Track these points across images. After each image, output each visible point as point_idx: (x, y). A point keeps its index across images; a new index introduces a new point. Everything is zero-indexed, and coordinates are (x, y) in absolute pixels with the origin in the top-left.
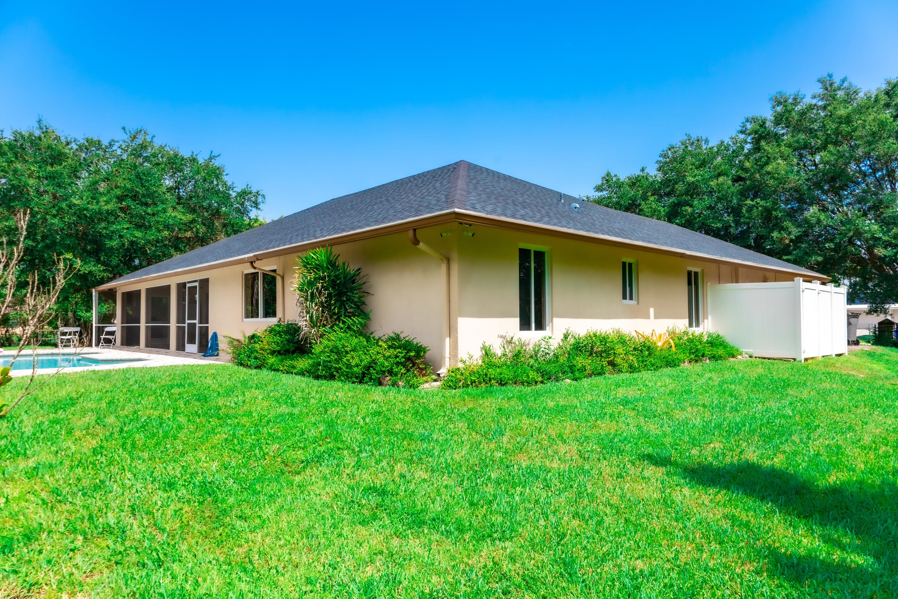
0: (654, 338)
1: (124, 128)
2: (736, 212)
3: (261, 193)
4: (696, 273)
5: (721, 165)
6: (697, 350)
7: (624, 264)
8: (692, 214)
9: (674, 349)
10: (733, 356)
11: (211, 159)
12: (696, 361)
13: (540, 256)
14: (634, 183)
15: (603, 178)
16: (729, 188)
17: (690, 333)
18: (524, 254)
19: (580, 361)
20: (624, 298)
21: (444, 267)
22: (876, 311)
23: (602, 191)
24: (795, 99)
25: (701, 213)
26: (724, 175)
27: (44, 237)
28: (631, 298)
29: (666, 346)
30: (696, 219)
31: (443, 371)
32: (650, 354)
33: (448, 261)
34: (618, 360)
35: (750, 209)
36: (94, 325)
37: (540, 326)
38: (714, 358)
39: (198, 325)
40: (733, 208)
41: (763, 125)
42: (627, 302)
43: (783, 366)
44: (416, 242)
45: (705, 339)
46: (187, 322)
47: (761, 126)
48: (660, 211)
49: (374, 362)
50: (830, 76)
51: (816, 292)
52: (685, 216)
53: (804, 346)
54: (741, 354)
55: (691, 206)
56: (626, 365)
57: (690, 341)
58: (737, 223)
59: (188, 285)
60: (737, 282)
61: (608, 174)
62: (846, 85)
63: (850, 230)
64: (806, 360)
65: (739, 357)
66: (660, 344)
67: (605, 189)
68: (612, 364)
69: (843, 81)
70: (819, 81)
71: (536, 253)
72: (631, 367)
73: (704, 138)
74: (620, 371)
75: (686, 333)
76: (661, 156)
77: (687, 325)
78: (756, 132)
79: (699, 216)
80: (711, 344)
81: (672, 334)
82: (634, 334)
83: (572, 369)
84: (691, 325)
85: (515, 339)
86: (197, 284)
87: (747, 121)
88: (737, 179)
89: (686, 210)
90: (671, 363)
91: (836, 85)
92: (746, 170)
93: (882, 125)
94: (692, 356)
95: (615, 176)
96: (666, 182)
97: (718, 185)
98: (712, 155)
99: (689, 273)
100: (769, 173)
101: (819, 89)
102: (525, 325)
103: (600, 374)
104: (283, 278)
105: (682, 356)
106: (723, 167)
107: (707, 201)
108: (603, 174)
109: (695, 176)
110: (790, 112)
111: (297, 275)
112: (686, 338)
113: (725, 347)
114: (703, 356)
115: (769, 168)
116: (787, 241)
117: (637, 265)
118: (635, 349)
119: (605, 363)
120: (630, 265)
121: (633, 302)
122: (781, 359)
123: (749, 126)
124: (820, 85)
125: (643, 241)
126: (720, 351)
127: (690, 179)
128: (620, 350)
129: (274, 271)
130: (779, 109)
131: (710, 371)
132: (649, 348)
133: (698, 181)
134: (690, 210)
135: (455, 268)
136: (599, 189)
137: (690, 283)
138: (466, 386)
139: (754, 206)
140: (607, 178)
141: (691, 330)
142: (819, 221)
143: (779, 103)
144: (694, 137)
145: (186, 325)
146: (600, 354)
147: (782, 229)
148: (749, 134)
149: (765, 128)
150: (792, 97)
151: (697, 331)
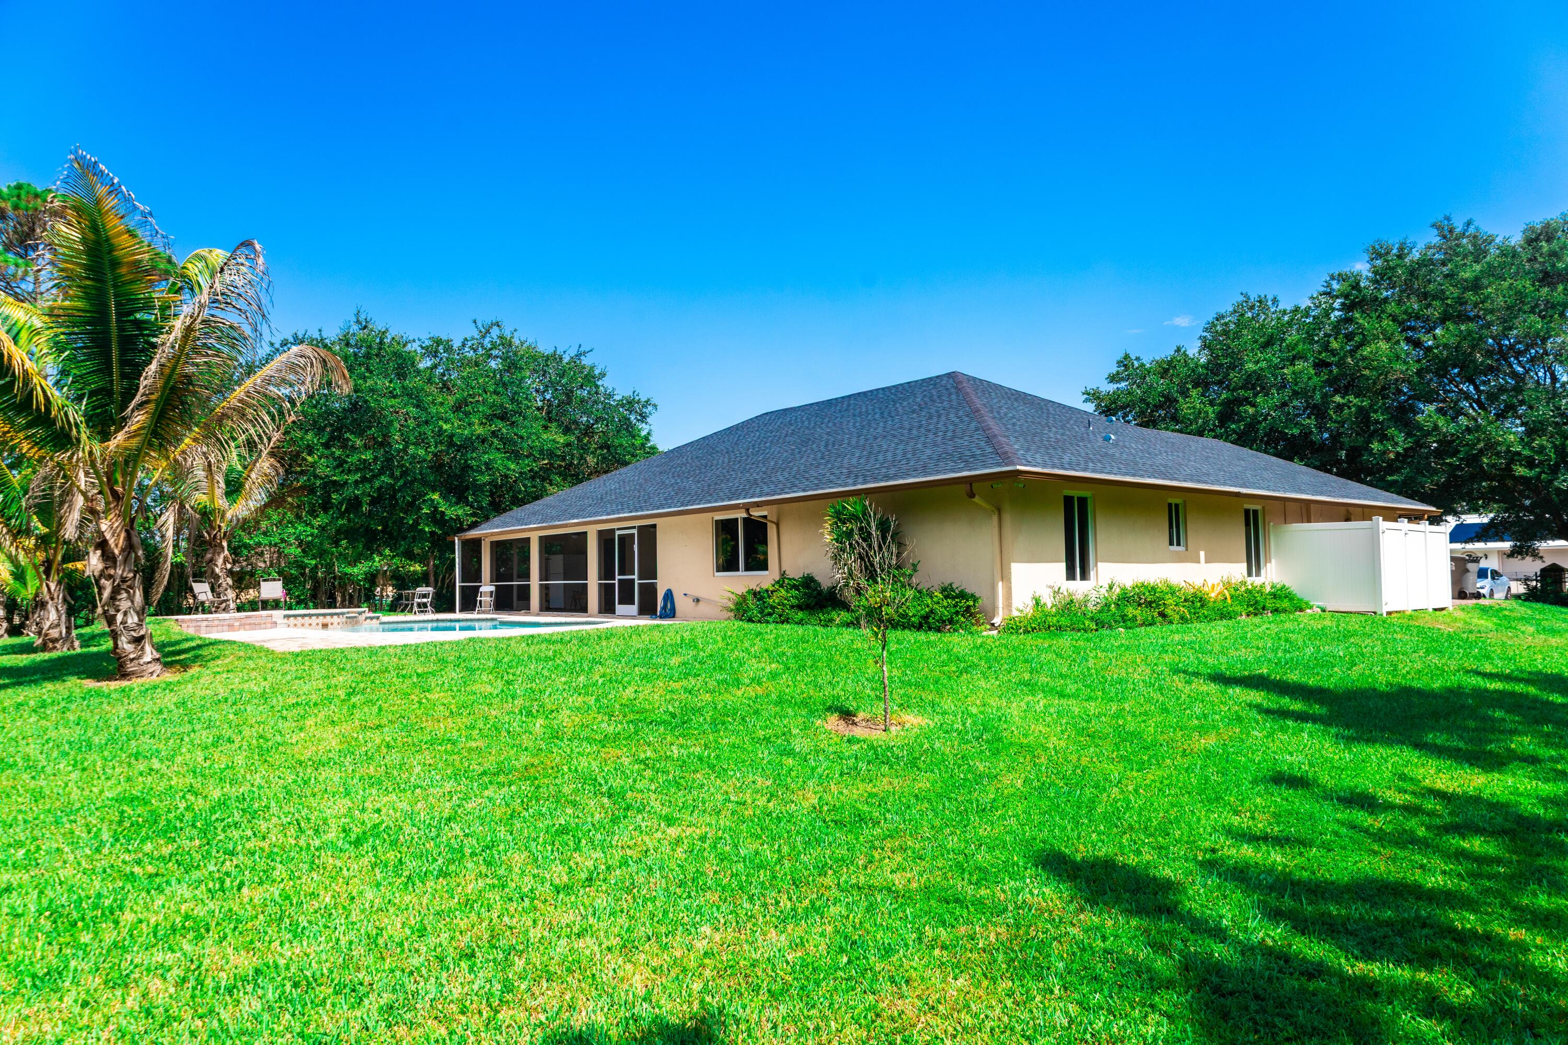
0: (1206, 589)
1: (475, 322)
2: (1319, 412)
3: (653, 401)
4: (1255, 512)
5: (1296, 345)
6: (1256, 602)
7: (1170, 505)
8: (1254, 416)
9: (1229, 601)
10: (1301, 610)
11: (579, 355)
12: (1256, 615)
13: (1083, 501)
14: (1166, 369)
15: (1119, 363)
16: (1310, 378)
17: (1249, 583)
18: (1068, 500)
19: (1131, 611)
20: (1171, 544)
21: (995, 518)
22: (1520, 553)
23: (1118, 382)
24: (1401, 249)
25: (1268, 414)
26: (1301, 358)
27: (404, 473)
28: (1179, 544)
29: (1221, 598)
30: (1260, 422)
31: (997, 621)
32: (1202, 606)
33: (999, 511)
34: (1169, 612)
35: (1340, 408)
36: (457, 584)
37: (1084, 576)
38: (1276, 611)
39: (637, 582)
40: (1315, 406)
41: (1356, 286)
42: (1175, 548)
43: (1354, 618)
44: (972, 495)
45: (1268, 589)
46: (617, 577)
47: (1353, 288)
48: (1207, 412)
49: (932, 611)
50: (1448, 219)
51: (1403, 533)
52: (1243, 419)
53: (1386, 596)
54: (1311, 608)
55: (1253, 405)
56: (1177, 617)
57: (1249, 592)
58: (1321, 428)
59: (618, 533)
60: (1309, 521)
61: (1127, 357)
62: (1472, 230)
63: (1479, 440)
64: (1389, 613)
65: (1309, 611)
66: (1213, 595)
67: (1122, 379)
68: (1163, 615)
69: (1469, 224)
70: (1433, 226)
71: (1079, 499)
72: (1182, 618)
73: (1270, 297)
74: (1171, 622)
75: (1244, 583)
76: (1206, 330)
77: (1245, 573)
78: (1346, 297)
79: (1265, 419)
80: (1275, 596)
81: (1228, 585)
82: (1183, 584)
83: (1124, 618)
84: (1250, 574)
85: (1063, 590)
86: (635, 531)
87: (1332, 278)
88: (1320, 365)
89: (1246, 412)
90: (1224, 615)
91: (1458, 230)
92: (1333, 353)
93: (1521, 296)
94: (1251, 609)
95: (1138, 359)
96: (1214, 367)
97: (1294, 373)
98: (1283, 329)
99: (1247, 512)
100: (1364, 359)
101: (1434, 239)
102: (1071, 576)
103: (1150, 625)
104: (778, 525)
105: (1238, 609)
106: (1300, 347)
107: (1276, 397)
108: (1120, 356)
109: (1257, 362)
110: (1393, 269)
111: (827, 525)
112: (1243, 589)
113: (1291, 600)
114: (1264, 608)
115: (1366, 351)
116: (1392, 456)
117: (1185, 507)
118: (1185, 600)
119: (1156, 614)
120: (1177, 506)
121: (1181, 548)
122: (1359, 613)
123: (1335, 285)
124: (1436, 232)
125: (1192, 480)
126: (1285, 604)
127: (1250, 366)
128: (1170, 601)
129: (765, 517)
130: (1379, 262)
131: (1270, 623)
132: (1201, 600)
133: (1261, 369)
134: (1251, 410)
135: (1007, 518)
136: (1113, 379)
137: (1247, 524)
138: (1026, 632)
139: (1344, 405)
140: (1125, 362)
141: (1249, 580)
142: (1436, 427)
143: (1379, 255)
144: (1253, 297)
145: (616, 582)
146: (1149, 604)
147: (1384, 438)
148: (1337, 297)
149: (1359, 290)
150: (1397, 246)
151: (1257, 581)
